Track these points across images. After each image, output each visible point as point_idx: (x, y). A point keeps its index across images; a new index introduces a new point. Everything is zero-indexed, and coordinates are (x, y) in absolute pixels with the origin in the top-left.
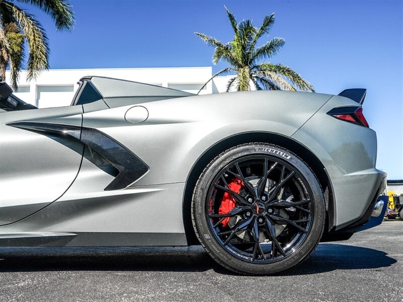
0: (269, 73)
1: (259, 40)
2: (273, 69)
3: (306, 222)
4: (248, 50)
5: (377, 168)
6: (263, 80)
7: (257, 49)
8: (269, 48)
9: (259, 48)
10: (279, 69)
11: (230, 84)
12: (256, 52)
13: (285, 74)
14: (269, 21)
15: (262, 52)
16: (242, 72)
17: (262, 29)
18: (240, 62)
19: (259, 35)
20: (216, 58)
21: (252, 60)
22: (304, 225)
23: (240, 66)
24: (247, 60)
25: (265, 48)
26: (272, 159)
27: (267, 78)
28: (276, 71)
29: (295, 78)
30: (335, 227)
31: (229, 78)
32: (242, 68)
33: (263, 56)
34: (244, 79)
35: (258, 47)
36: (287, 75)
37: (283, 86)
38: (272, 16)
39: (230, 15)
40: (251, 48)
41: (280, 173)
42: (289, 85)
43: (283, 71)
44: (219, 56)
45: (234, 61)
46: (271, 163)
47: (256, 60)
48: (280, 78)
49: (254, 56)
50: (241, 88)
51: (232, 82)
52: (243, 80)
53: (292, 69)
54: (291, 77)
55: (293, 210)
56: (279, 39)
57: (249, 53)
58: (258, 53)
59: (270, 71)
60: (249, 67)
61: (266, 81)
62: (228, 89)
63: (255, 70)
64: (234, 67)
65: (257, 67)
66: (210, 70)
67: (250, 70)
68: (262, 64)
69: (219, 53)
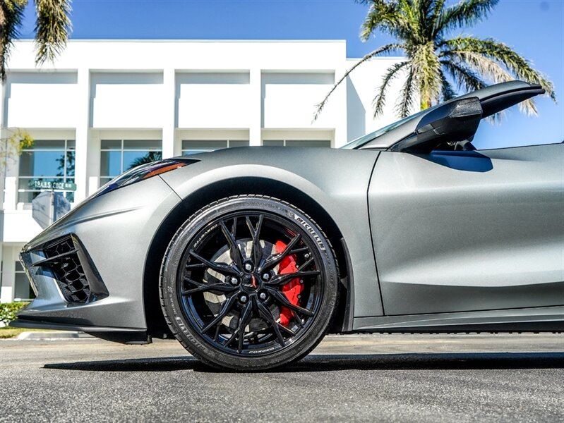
0: (474, 55)
2: (480, 47)
4: (433, 11)
6: (457, 67)
7: (448, 9)
8: (469, 9)
9: (452, 7)
10: (490, 48)
11: (391, 74)
12: (446, 14)
13: (502, 58)
15: (458, 15)
16: (425, 52)
18: (416, 35)
20: (368, 29)
21: (439, 29)
23: (416, 43)
24: (429, 31)
25: (462, 8)
27: (467, 65)
28: (485, 52)
29: (522, 66)
31: (388, 62)
32: (423, 44)
33: (457, 23)
34: (429, 65)
36: (506, 60)
40: (438, 6)
43: (498, 53)
44: (372, 26)
45: (405, 33)
47: (444, 30)
48: (493, 65)
49: (443, 23)
50: (426, 82)
51: (397, 69)
52: (428, 68)
53: (513, 48)
54: (515, 64)
57: (434, 17)
58: (450, 17)
59: (474, 51)
60: (431, 44)
61: (462, 71)
62: (386, 83)
63: (444, 48)
64: (403, 42)
65: (447, 43)
66: (340, 46)
67: (435, 49)
68: (457, 38)
69: (374, 18)
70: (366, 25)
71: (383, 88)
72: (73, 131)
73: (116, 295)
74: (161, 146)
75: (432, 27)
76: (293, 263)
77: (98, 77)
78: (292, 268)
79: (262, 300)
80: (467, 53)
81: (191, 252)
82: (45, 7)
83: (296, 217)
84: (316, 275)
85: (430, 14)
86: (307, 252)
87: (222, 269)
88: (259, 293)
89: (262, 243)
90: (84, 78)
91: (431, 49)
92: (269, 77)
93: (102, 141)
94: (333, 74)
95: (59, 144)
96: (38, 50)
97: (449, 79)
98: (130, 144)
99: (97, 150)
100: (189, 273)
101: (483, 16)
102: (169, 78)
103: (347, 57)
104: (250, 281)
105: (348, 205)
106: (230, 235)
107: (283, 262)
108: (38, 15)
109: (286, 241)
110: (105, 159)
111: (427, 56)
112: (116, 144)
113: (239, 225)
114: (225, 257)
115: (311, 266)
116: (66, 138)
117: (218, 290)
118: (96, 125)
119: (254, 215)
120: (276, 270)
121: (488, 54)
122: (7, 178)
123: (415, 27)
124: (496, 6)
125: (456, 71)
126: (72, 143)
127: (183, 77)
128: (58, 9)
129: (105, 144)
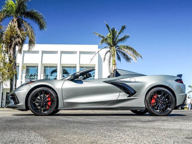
0: (124, 49)
1: (120, 35)
3: (171, 105)
5: (186, 93)
8: (123, 39)
10: (128, 48)
11: (107, 53)
12: (118, 40)
13: (130, 50)
14: (123, 28)
15: (121, 40)
16: (113, 48)
17: (121, 31)
19: (119, 33)
21: (117, 43)
22: (170, 105)
23: (112, 46)
24: (114, 44)
25: (122, 39)
26: (164, 91)
28: (126, 49)
29: (134, 52)
30: (177, 106)
33: (121, 42)
34: (114, 51)
35: (119, 38)
37: (130, 54)
38: (125, 26)
39: (107, 25)
40: (116, 38)
41: (165, 94)
42: (132, 54)
43: (129, 49)
44: (102, 42)
45: (109, 44)
46: (163, 92)
47: (118, 43)
48: (128, 51)
49: (118, 42)
50: (113, 55)
53: (133, 48)
54: (132, 51)
55: (167, 102)
56: (128, 35)
57: (115, 41)
59: (124, 48)
60: (115, 47)
61: (122, 52)
62: (106, 55)
63: (118, 47)
64: (109, 46)
65: (118, 46)
66: (97, 46)
67: (116, 48)
68: (120, 45)
69: (102, 41)
70: (101, 42)
71: (105, 56)
72: (38, 64)
73: (21, 103)
74: (57, 67)
75: (115, 43)
76: (50, 98)
77: (43, 52)
78: (49, 99)
79: (44, 104)
80: (122, 49)
81: (33, 96)
82: (30, 39)
83: (50, 91)
84: (53, 100)
85: (115, 40)
86: (52, 97)
87: (38, 99)
88: (44, 103)
89: (45, 95)
90: (40, 52)
91: (115, 48)
92: (81, 53)
93: (44, 66)
94: (95, 52)
95: (35, 67)
96: (28, 48)
97: (119, 54)
98: (50, 67)
99: (43, 68)
100: (33, 100)
101: (126, 40)
102: (59, 53)
103: (98, 48)
104: (42, 101)
105: (59, 89)
106: (39, 94)
107: (48, 98)
108: (29, 41)
109: (49, 95)
110: (45, 70)
111: (113, 49)
112: (48, 67)
113: (41, 92)
114: (39, 98)
115: (52, 99)
116: (36, 65)
117: (37, 103)
118: (43, 63)
119: (43, 91)
120: (47, 99)
121: (127, 49)
122: (23, 74)
123: (111, 43)
124: (129, 38)
125: (120, 52)
126: (37, 67)
127: (62, 52)
128: (33, 39)
129: (45, 67)
